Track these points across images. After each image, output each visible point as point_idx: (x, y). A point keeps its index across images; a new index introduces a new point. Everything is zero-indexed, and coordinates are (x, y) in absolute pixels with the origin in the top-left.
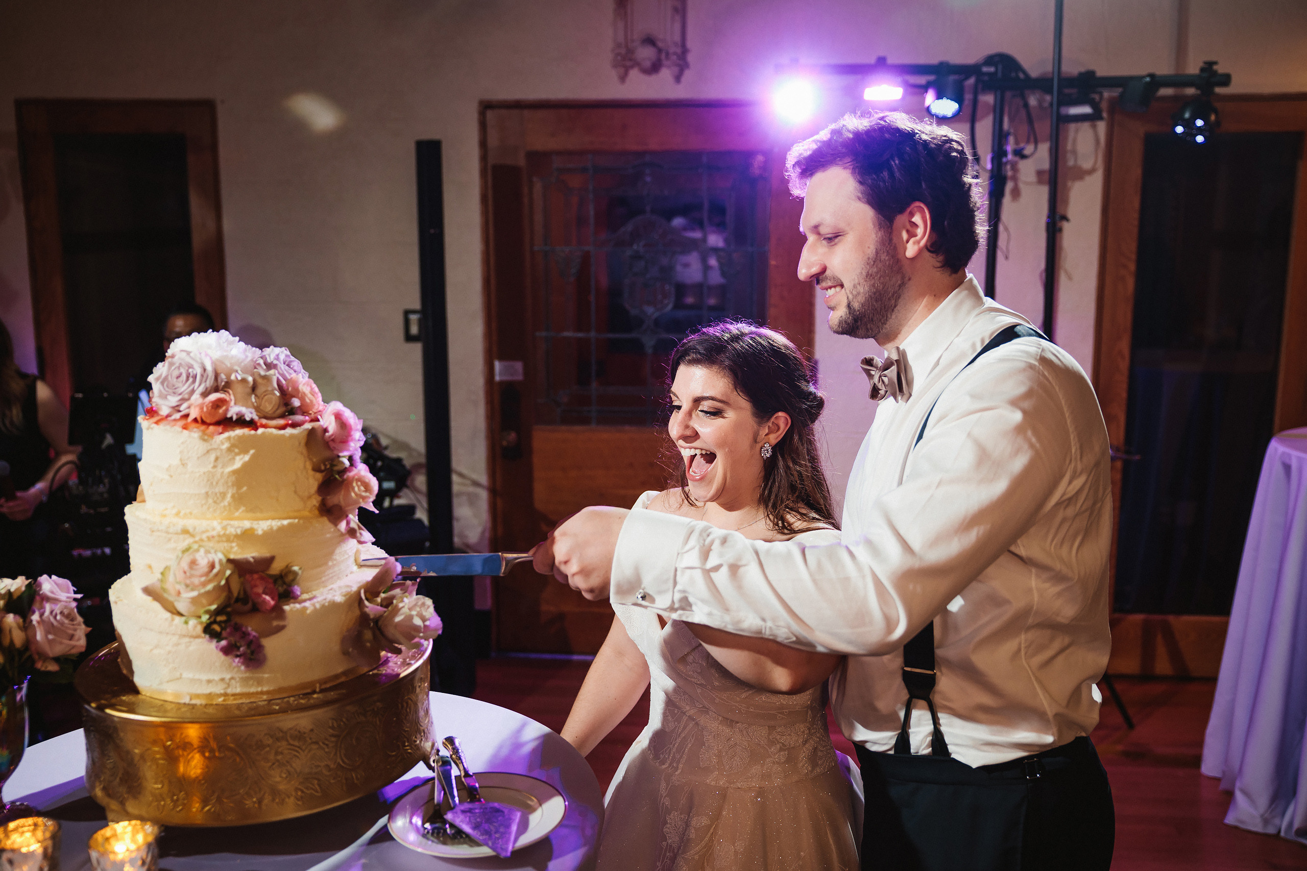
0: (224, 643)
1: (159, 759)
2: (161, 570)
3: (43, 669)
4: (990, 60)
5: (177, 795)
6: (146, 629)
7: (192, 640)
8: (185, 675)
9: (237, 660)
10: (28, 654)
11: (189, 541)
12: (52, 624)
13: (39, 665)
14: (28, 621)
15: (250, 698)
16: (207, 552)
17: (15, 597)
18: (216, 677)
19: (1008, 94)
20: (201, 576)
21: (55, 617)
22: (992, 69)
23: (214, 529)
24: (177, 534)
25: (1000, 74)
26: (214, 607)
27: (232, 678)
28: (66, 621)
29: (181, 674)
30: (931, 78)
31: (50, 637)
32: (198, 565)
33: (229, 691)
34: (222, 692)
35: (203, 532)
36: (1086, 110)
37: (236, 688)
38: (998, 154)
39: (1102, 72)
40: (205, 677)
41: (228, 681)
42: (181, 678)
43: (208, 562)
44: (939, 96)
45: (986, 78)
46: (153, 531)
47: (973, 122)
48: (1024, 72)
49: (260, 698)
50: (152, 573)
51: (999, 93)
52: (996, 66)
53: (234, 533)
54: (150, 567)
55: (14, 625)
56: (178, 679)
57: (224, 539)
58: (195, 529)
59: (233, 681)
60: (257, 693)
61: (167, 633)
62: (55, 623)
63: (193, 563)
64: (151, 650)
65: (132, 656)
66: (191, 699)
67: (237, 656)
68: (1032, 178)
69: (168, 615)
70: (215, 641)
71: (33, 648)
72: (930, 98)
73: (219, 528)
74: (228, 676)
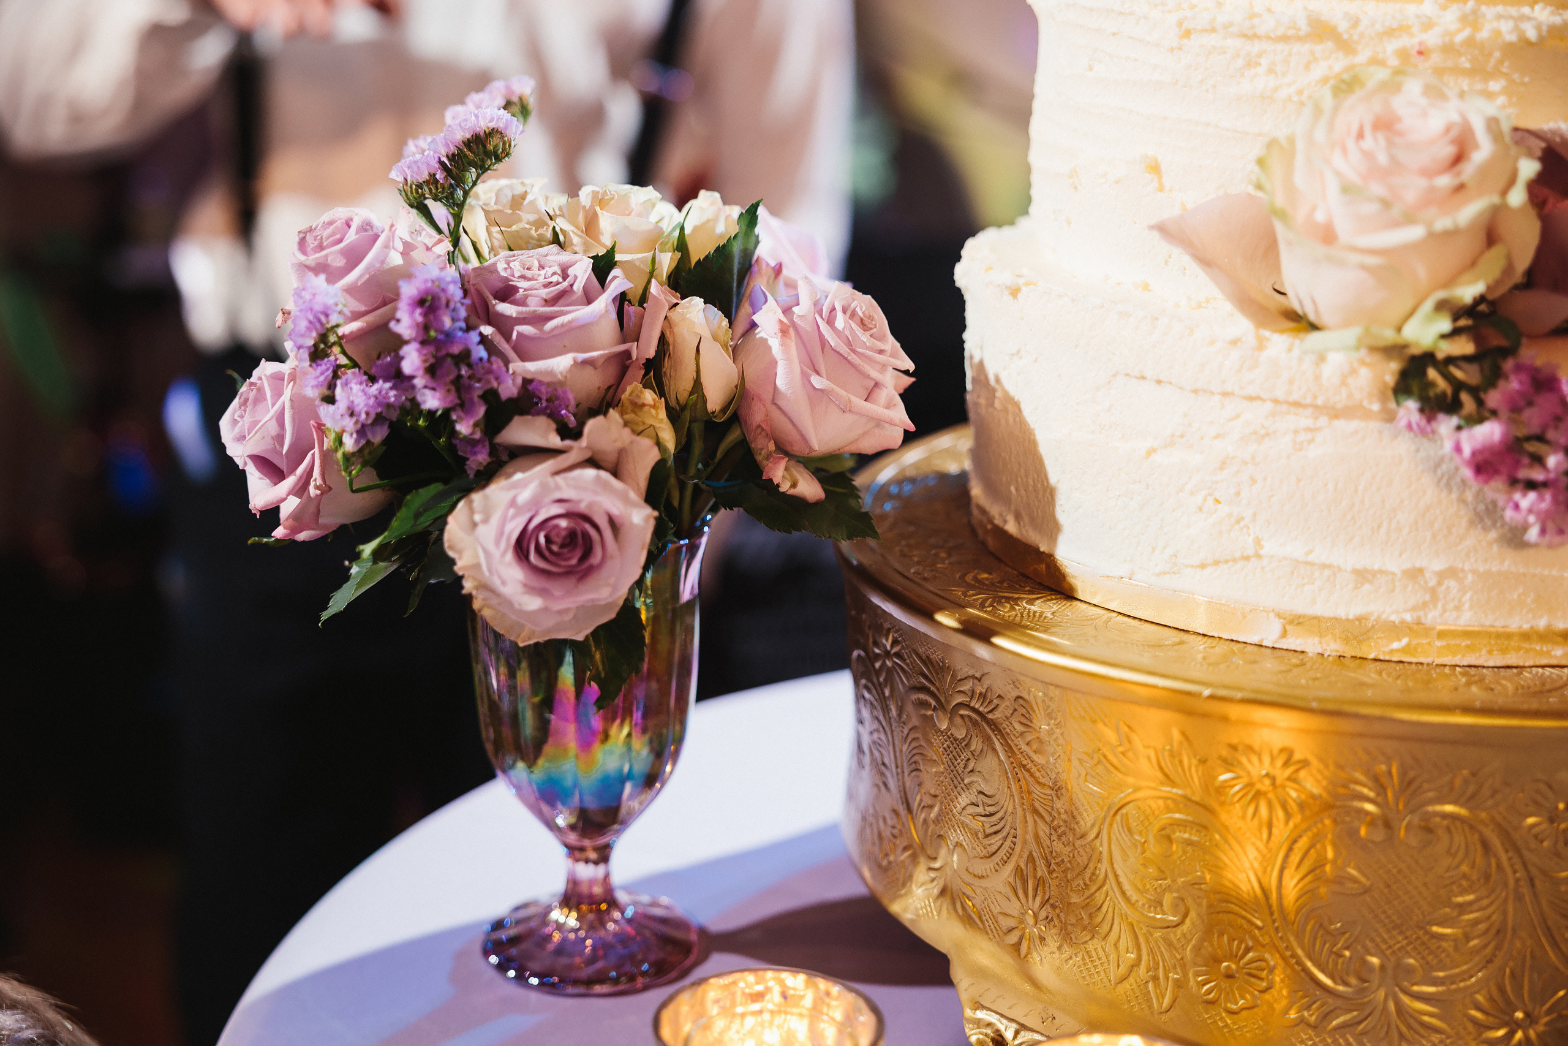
0: (1490, 432)
1: (1182, 825)
2: (1257, 151)
3: (785, 487)
5: (1233, 957)
6: (1144, 378)
7: (1323, 421)
8: (1268, 548)
9: (1528, 500)
10: (733, 436)
11: (1338, 64)
12: (821, 337)
13: (779, 473)
14: (741, 325)
15: (1504, 651)
16: (1435, 94)
17: (697, 254)
18: (1395, 565)
20: (1428, 173)
21: (830, 322)
23: (1428, 25)
24: (1284, 39)
26: (1468, 292)
27: (1451, 573)
28: (864, 337)
29: (1258, 542)
31: (817, 382)
32: (1400, 134)
33: (1432, 617)
34: (1408, 617)
35: (1390, 33)
37: (1458, 608)
40: (1350, 559)
41: (1432, 583)
42: (1258, 556)
43: (1448, 130)
46: (1187, 34)
49: (1541, 653)
50: (1161, 188)
53: (1512, 38)
54: (1155, 168)
55: (706, 334)
56: (1247, 558)
57: (1465, 63)
58: (1356, 23)
59: (1453, 583)
60: (1526, 636)
61: (1225, 394)
62: (832, 339)
63: (1386, 125)
64: (1151, 451)
65: (1054, 476)
66: (1284, 634)
67: (1531, 485)
69: (1243, 326)
70: (1446, 425)
71: (757, 415)
73: (1450, 18)
74: (1438, 565)
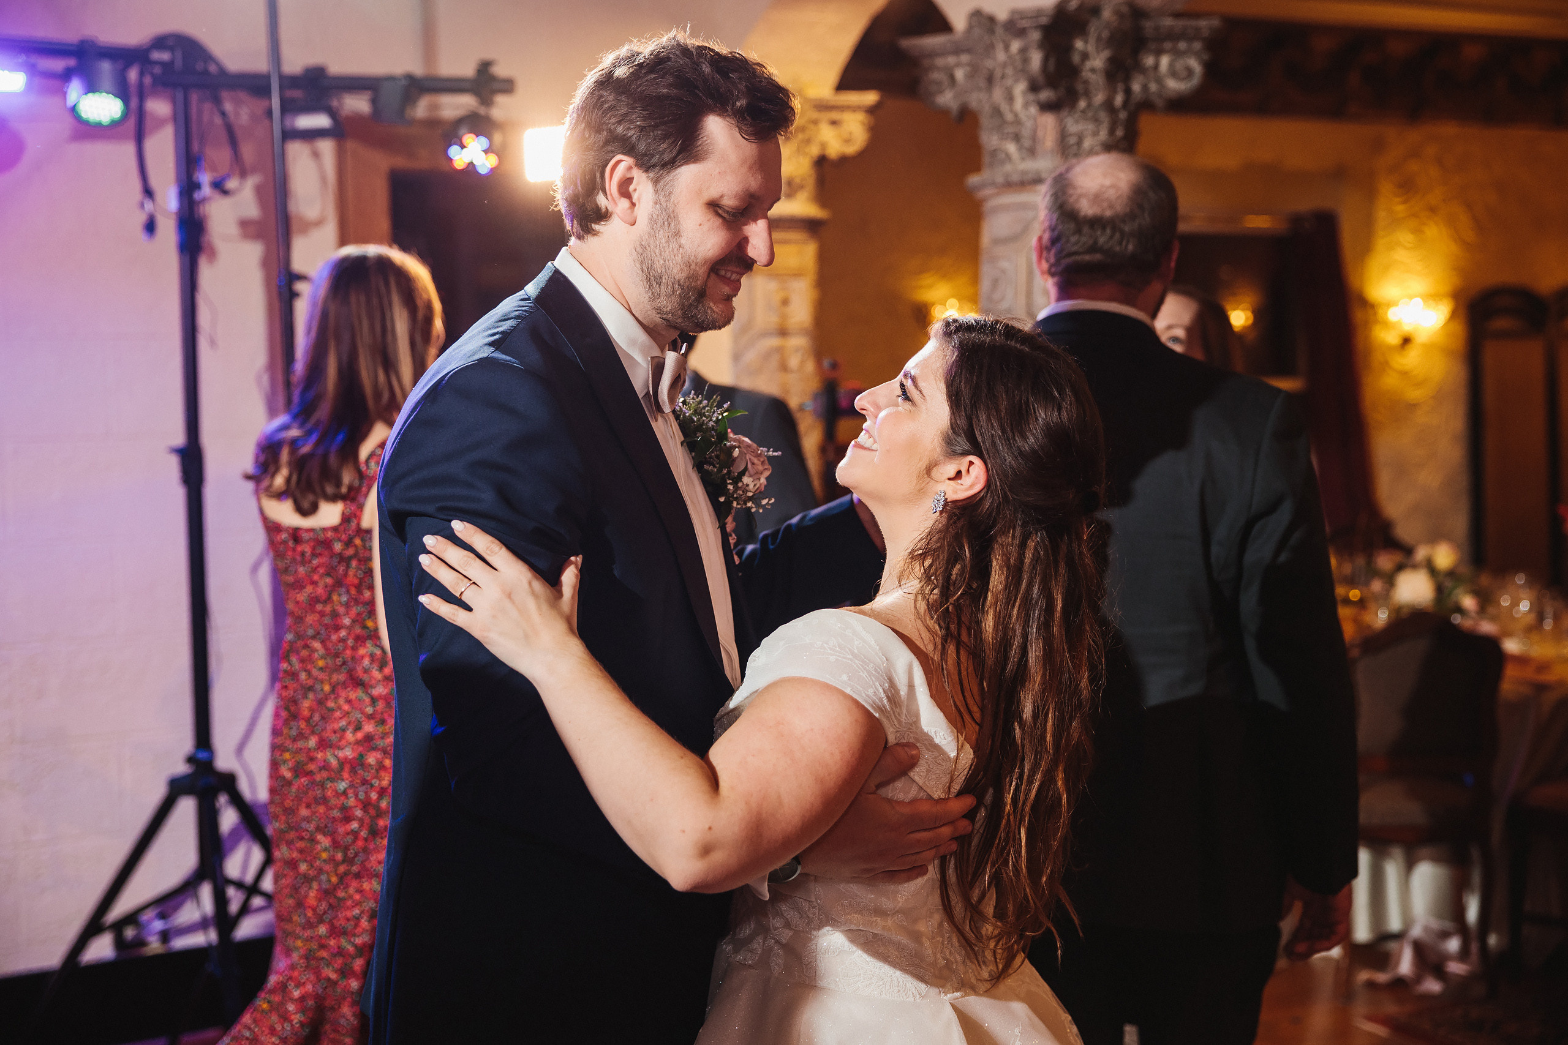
4: (161, 42)
19: (194, 97)
22: (165, 56)
25: (179, 64)
30: (71, 62)
36: (321, 121)
38: (188, 188)
39: (337, 67)
44: (91, 88)
45: (157, 70)
47: (139, 139)
48: (217, 63)
51: (180, 95)
52: (171, 49)
68: (234, 230)
72: (74, 91)
